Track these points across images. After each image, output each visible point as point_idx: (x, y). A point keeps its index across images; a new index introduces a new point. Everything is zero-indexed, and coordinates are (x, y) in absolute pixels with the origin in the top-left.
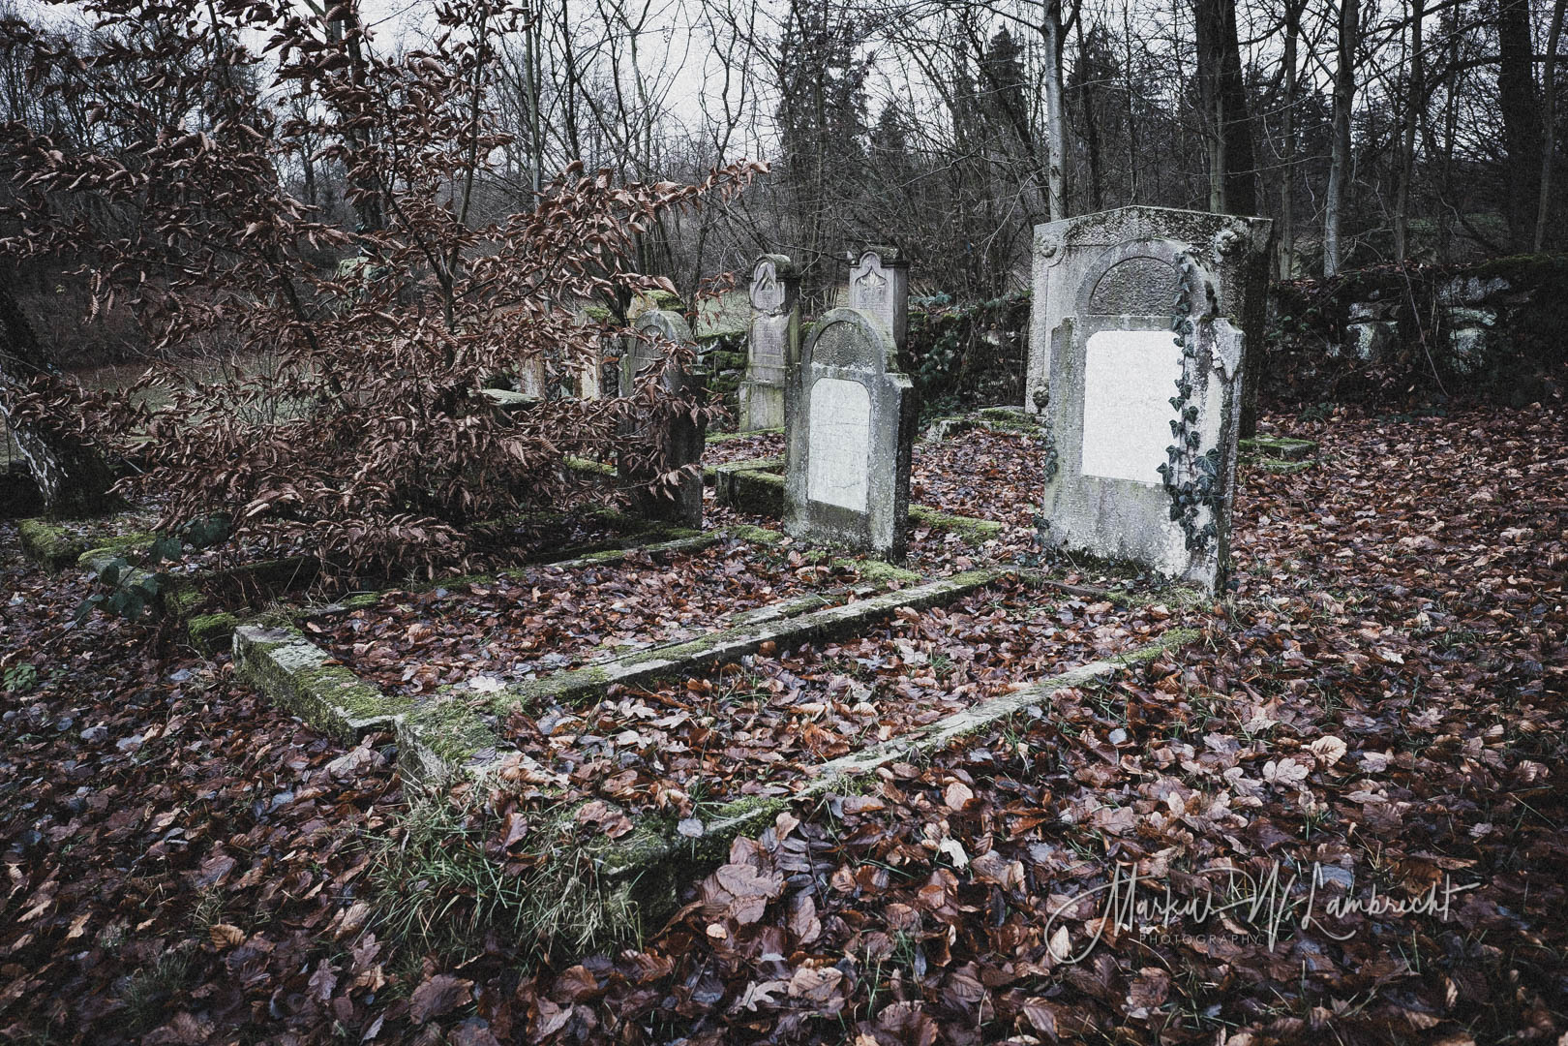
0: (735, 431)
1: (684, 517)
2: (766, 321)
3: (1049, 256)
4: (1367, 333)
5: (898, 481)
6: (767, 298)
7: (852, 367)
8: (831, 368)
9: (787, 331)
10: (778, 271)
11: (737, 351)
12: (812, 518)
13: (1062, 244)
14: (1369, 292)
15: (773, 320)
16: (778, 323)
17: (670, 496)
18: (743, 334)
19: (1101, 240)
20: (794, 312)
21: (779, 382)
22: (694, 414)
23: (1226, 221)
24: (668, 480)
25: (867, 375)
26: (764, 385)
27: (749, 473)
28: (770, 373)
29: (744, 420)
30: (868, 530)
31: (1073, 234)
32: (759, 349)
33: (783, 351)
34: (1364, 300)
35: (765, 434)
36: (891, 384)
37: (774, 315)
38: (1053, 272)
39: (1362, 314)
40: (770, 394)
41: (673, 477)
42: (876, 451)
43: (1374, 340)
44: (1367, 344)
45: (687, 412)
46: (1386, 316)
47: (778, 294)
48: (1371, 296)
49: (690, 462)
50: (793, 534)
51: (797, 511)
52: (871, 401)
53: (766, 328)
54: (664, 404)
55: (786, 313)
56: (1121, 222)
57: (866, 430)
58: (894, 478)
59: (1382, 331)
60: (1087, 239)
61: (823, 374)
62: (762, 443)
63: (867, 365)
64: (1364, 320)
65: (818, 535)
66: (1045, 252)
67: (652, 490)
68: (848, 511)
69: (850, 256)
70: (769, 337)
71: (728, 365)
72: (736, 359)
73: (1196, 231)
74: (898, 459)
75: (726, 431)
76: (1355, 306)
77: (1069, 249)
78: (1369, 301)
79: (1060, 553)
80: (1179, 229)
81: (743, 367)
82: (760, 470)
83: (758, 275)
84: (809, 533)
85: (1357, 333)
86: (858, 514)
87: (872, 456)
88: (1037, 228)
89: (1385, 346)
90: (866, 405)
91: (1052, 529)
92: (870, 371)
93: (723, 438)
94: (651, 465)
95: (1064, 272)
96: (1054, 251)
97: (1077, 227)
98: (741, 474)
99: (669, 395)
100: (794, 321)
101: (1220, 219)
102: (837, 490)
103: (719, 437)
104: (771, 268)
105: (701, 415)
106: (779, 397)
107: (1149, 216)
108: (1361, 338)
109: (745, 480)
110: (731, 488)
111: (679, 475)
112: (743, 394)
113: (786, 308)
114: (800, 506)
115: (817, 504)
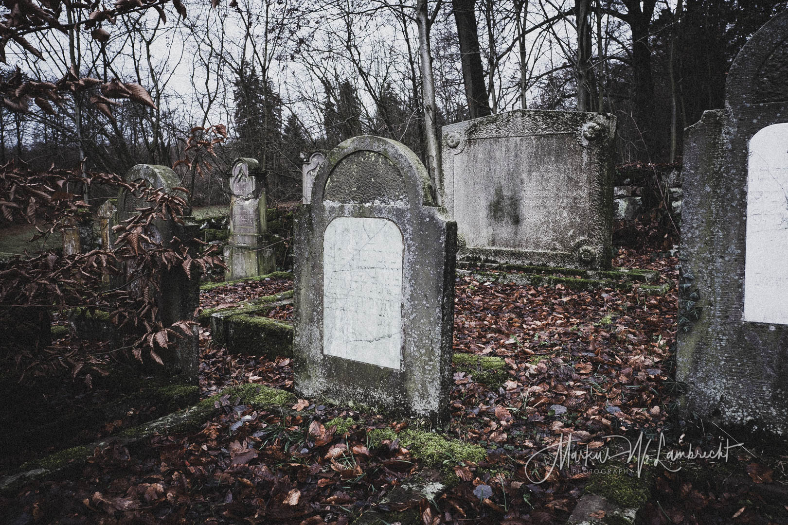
0: (221, 280)
1: (179, 372)
2: (242, 203)
3: (454, 147)
4: (623, 205)
5: (443, 334)
6: (242, 188)
7: (377, 203)
8: (349, 206)
9: (258, 210)
10: (249, 168)
11: (220, 228)
12: (329, 376)
13: (463, 138)
14: (624, 180)
15: (247, 202)
16: (250, 205)
17: (158, 360)
18: (223, 218)
19: (494, 134)
20: (262, 197)
21: (253, 245)
22: (187, 265)
23: (590, 116)
24: (155, 341)
25: (398, 210)
26: (241, 247)
27: (242, 317)
28: (246, 239)
29: (228, 274)
30: (404, 391)
31: (471, 131)
32: (238, 223)
33: (255, 223)
34: (620, 185)
35: (246, 281)
36: (432, 218)
37: (248, 199)
38: (458, 159)
39: (620, 193)
40: (247, 252)
41: (161, 338)
42: (412, 298)
43: (628, 209)
44: (623, 212)
45: (180, 263)
46: (634, 194)
47: (251, 185)
48: (625, 182)
49: (184, 318)
50: (306, 393)
51: (310, 368)
52: (404, 240)
53: (242, 208)
54: (153, 256)
55: (256, 197)
56: (508, 121)
57: (399, 275)
58: (438, 329)
59: (633, 203)
60: (484, 134)
61: (340, 213)
62: (244, 288)
63: (397, 198)
64: (621, 197)
65: (337, 394)
66: (451, 144)
67: (137, 353)
68: (377, 368)
69: (302, 156)
70: (244, 213)
71: (214, 238)
72: (219, 234)
73: (566, 123)
74: (443, 307)
75: (214, 281)
76: (616, 188)
77: (469, 142)
78: (624, 185)
79: (709, 427)
80: (554, 123)
81: (224, 238)
82: (251, 314)
83: (235, 172)
84: (326, 392)
85: (617, 204)
86: (389, 372)
87: (407, 305)
88: (443, 128)
89: (635, 211)
90: (399, 246)
91: (691, 394)
92: (400, 204)
93: (214, 286)
94: (141, 322)
95: (466, 158)
96: (458, 144)
97: (475, 126)
98: (235, 319)
99: (158, 246)
100: (263, 201)
101: (584, 115)
102: (359, 343)
103: (210, 285)
104: (244, 167)
105: (195, 267)
106: (253, 256)
107: (529, 116)
108: (620, 208)
109: (238, 324)
110: (226, 330)
111: (170, 335)
112: (227, 254)
113: (256, 194)
114: (313, 362)
115: (336, 360)
